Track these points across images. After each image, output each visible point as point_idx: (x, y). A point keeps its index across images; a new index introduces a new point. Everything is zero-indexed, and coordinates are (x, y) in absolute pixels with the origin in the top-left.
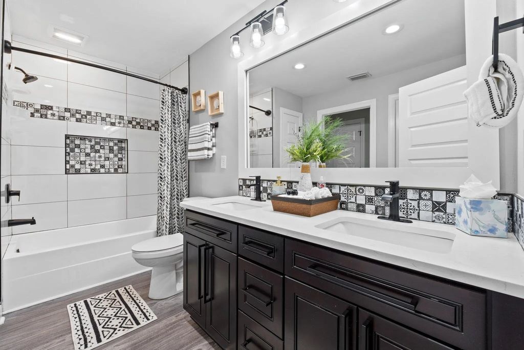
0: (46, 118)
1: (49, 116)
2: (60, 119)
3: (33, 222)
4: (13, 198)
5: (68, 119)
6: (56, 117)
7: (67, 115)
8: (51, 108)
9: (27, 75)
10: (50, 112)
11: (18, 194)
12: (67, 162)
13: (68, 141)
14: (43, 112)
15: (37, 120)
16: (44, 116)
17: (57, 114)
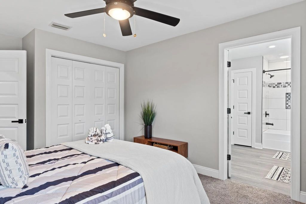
0: (279, 87)
1: (280, 87)
2: (284, 87)
3: (273, 125)
4: (268, 116)
5: (287, 87)
6: (283, 87)
7: (287, 85)
8: (280, 83)
9: (271, 76)
10: (280, 85)
11: (268, 114)
12: (287, 104)
13: (287, 95)
14: (278, 85)
15: (276, 89)
16: (278, 87)
17: (283, 85)
